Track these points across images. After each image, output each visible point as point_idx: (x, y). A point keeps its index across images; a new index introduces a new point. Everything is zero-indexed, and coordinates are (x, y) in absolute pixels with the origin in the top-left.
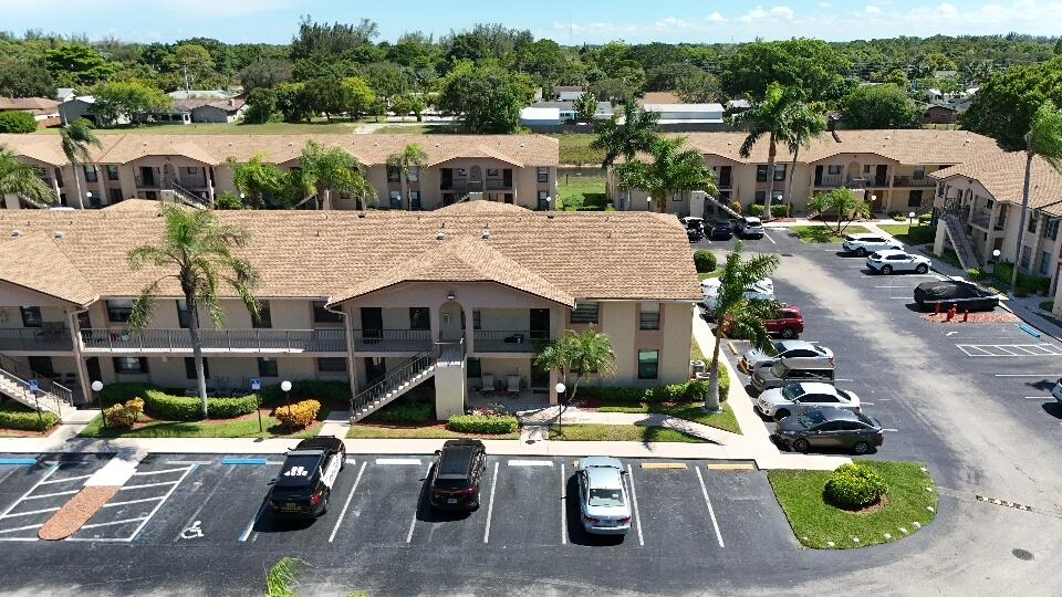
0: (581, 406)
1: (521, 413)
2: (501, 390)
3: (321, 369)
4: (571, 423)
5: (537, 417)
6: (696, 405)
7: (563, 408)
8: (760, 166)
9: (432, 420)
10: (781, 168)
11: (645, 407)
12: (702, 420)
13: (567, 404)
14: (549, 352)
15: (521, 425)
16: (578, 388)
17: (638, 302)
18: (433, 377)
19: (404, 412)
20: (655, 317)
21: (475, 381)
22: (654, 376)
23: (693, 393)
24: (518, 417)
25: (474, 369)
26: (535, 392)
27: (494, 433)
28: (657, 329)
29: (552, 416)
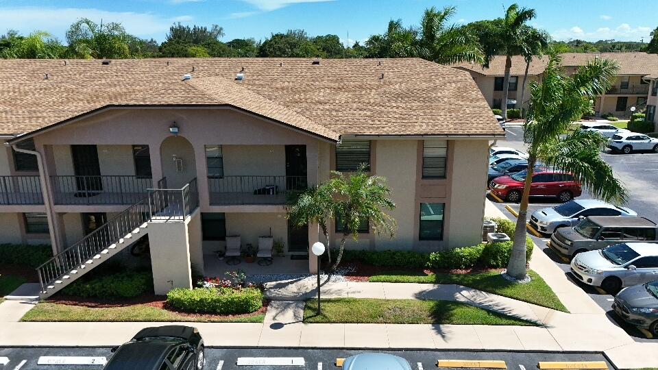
0: (348, 274)
1: (269, 284)
2: (249, 255)
3: (28, 231)
4: (333, 297)
5: (292, 289)
6: (494, 272)
7: (324, 277)
8: (497, 79)
9: (147, 294)
10: (513, 81)
11: (431, 276)
12: (508, 291)
13: (330, 272)
14: (306, 200)
15: (267, 302)
16: (344, 250)
17: (421, 141)
18: (147, 235)
19: (110, 284)
20: (442, 164)
21: (216, 245)
22: (440, 237)
23: (490, 256)
24: (263, 289)
25: (212, 228)
26: (293, 257)
27: (227, 314)
28: (444, 177)
29: (310, 288)
